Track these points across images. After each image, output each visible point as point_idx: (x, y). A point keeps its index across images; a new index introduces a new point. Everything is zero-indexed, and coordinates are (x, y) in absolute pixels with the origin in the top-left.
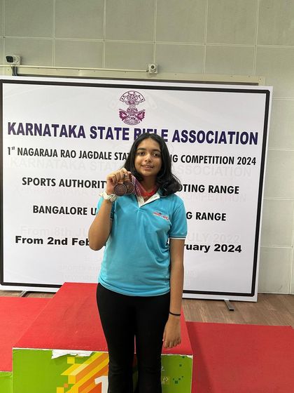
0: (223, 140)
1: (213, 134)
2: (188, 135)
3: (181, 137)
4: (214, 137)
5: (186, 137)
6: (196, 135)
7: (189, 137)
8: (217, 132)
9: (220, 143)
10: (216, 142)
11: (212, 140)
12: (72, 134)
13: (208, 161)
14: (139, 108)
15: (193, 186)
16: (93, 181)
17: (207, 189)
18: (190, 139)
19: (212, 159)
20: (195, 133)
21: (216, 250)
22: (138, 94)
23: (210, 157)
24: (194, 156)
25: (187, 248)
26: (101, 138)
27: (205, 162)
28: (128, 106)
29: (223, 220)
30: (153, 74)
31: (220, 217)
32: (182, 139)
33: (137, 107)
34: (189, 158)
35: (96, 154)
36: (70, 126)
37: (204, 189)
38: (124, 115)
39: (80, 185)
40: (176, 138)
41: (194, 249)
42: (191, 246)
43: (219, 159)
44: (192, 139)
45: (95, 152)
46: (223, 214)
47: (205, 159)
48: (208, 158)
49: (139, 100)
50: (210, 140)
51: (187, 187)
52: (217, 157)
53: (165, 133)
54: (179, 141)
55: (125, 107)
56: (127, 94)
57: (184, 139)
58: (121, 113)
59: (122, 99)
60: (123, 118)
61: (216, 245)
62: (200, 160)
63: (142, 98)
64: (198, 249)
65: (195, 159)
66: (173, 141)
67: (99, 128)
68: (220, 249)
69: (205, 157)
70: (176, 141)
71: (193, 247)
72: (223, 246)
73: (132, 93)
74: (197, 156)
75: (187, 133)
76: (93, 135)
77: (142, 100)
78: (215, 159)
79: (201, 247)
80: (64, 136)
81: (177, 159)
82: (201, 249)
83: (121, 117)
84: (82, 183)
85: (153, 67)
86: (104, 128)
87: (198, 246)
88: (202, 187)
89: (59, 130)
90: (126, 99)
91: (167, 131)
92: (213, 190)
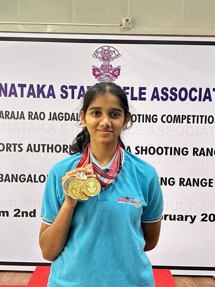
0: (207, 98)
1: (196, 91)
2: (169, 93)
3: (160, 95)
4: (197, 94)
5: (167, 95)
6: (177, 93)
7: (170, 95)
8: (201, 89)
9: (204, 100)
10: (200, 100)
11: (196, 97)
12: (41, 95)
13: (191, 121)
14: (114, 64)
15: (175, 148)
16: (64, 146)
17: (191, 151)
18: (171, 97)
19: (196, 118)
20: (176, 90)
21: (203, 220)
22: (112, 49)
23: (194, 116)
24: (175, 116)
25: (171, 219)
26: (73, 97)
27: (188, 122)
28: (102, 63)
29: (210, 186)
30: (127, 28)
31: (206, 183)
32: (162, 97)
33: (111, 63)
34: (169, 118)
35: (67, 115)
36: (38, 86)
37: (187, 152)
38: (97, 73)
39: (50, 150)
40: (155, 96)
41: (178, 219)
42: (175, 216)
43: (204, 118)
44: (173, 97)
45: (66, 114)
46: (210, 180)
47: (188, 119)
48: (191, 118)
49: (114, 55)
50: (193, 97)
51: (169, 150)
52: (202, 116)
53: (143, 91)
54: (158, 100)
55: (99, 64)
56: (101, 50)
57: (165, 97)
58: (95, 70)
59: (95, 55)
60: (96, 76)
61: (202, 215)
62: (183, 119)
63: (117, 53)
64: (182, 220)
65: (177, 119)
66: (152, 100)
67: (71, 87)
68: (207, 219)
69: (188, 116)
70: (155, 100)
71: (177, 217)
72: (210, 215)
73: (106, 48)
74: (179, 116)
75: (167, 90)
76: (64, 95)
77: (117, 56)
78: (200, 118)
79: (186, 217)
80: (31, 97)
81: (157, 119)
82: (186, 220)
83: (94, 74)
84: (52, 148)
85: (127, 20)
86: (76, 87)
87: (182, 216)
88: (185, 150)
89: (26, 90)
90: (100, 55)
91: (145, 89)
92: (198, 153)
